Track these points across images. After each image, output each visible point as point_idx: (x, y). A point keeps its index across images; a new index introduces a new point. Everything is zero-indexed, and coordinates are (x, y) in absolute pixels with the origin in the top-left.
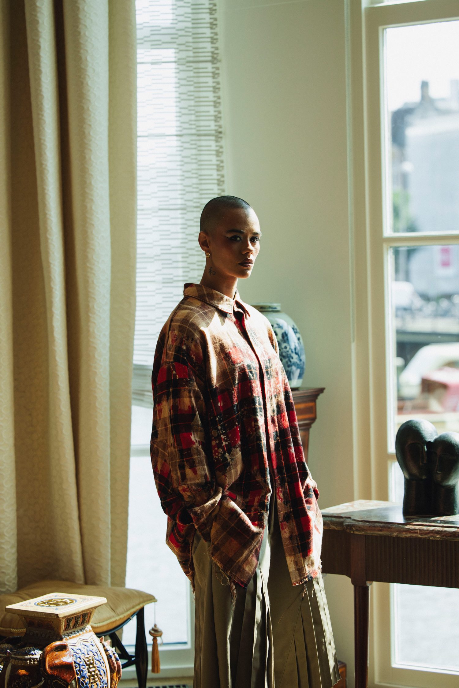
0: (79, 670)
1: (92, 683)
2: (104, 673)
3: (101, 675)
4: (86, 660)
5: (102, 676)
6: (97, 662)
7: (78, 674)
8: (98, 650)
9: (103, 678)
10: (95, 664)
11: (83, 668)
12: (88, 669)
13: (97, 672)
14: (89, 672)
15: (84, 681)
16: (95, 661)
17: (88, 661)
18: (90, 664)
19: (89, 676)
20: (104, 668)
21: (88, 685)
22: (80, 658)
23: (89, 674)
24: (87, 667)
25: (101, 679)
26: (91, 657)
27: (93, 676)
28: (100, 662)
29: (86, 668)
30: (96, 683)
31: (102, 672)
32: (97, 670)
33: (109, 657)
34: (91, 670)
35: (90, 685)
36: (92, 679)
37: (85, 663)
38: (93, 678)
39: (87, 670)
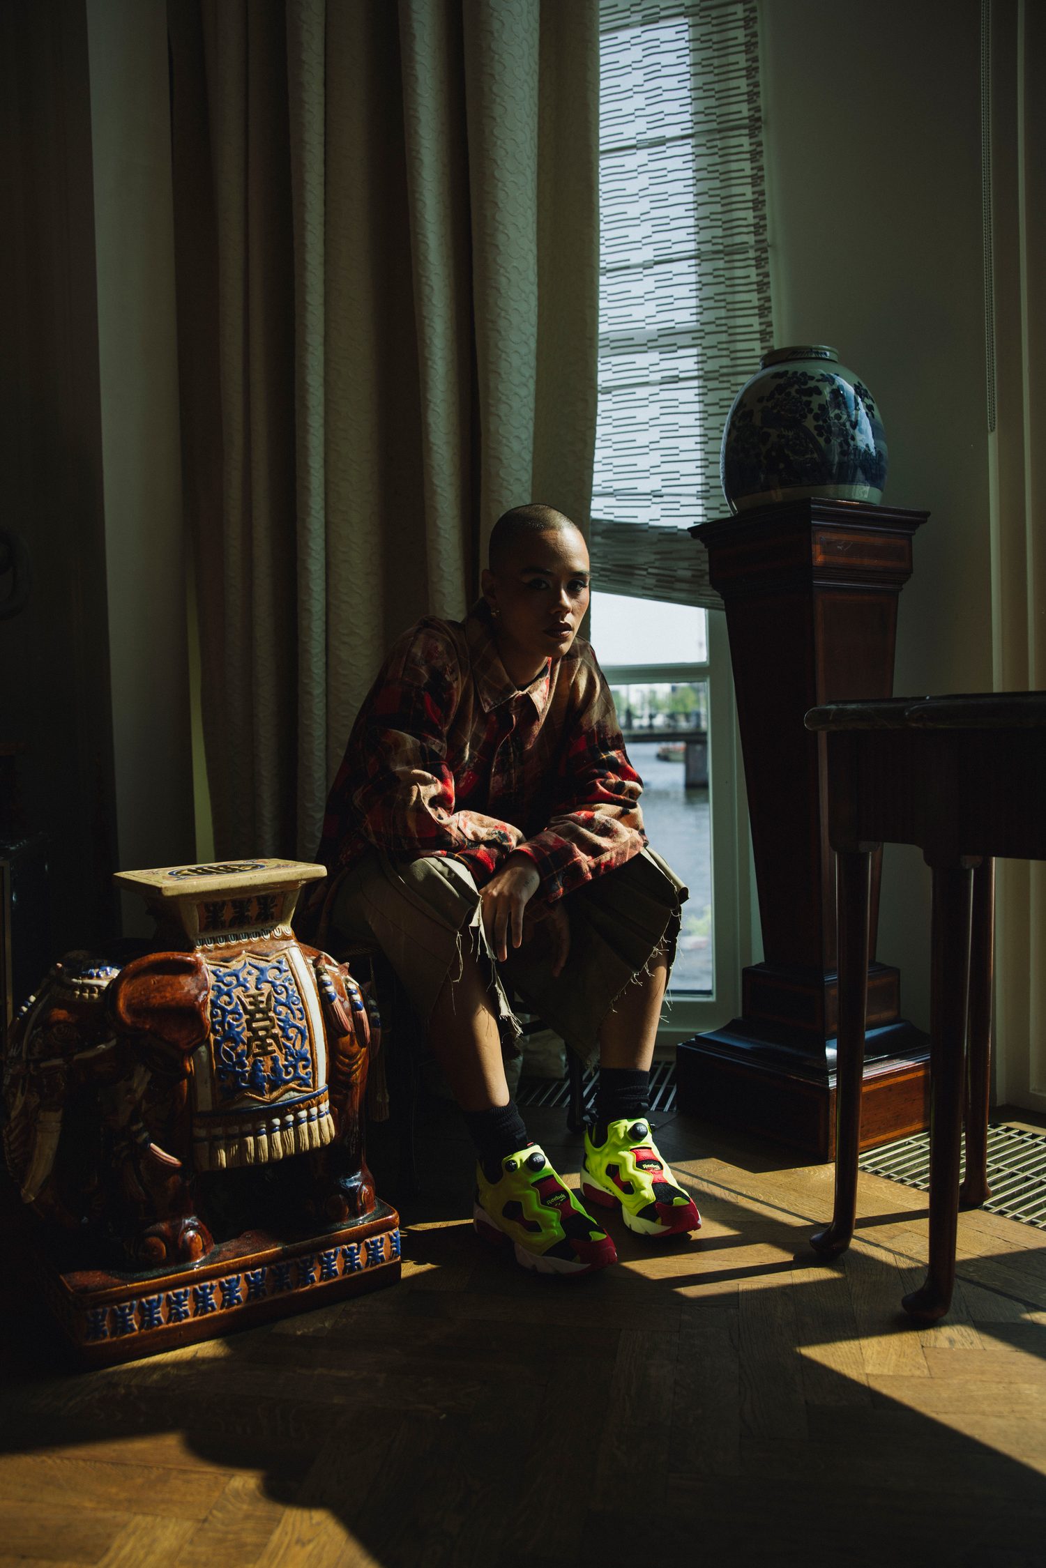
0: (222, 1023)
1: (256, 1055)
2: (299, 1035)
3: (289, 1039)
4: (246, 1001)
5: (292, 1042)
6: (280, 1008)
7: (215, 1032)
8: (293, 982)
9: (294, 1045)
10: (275, 1012)
11: (233, 1019)
12: (249, 1022)
13: (276, 1031)
14: (250, 1028)
15: (233, 1049)
16: (273, 1003)
17: (251, 1003)
18: (258, 1010)
19: (249, 1038)
20: (302, 1024)
21: (244, 1058)
22: (229, 994)
23: (250, 1034)
24: (245, 1017)
25: (286, 1047)
26: (266, 995)
27: (262, 1039)
28: (290, 1008)
29: (243, 1020)
30: (269, 1057)
31: (292, 1033)
32: (277, 1026)
33: (326, 1001)
34: (254, 1025)
35: (251, 1059)
36: (257, 1045)
37: (240, 1007)
38: (258, 1043)
39: (245, 1025)
